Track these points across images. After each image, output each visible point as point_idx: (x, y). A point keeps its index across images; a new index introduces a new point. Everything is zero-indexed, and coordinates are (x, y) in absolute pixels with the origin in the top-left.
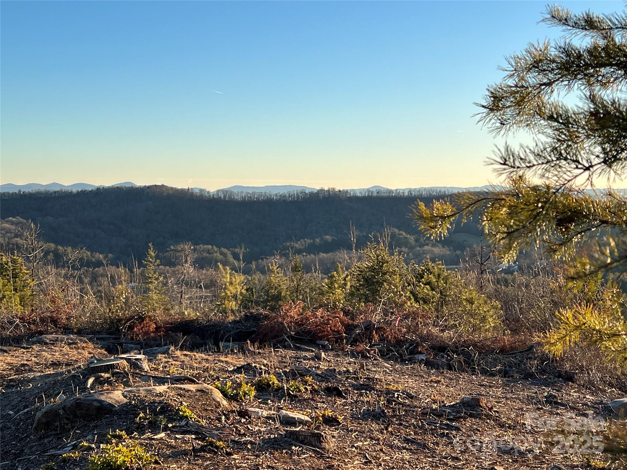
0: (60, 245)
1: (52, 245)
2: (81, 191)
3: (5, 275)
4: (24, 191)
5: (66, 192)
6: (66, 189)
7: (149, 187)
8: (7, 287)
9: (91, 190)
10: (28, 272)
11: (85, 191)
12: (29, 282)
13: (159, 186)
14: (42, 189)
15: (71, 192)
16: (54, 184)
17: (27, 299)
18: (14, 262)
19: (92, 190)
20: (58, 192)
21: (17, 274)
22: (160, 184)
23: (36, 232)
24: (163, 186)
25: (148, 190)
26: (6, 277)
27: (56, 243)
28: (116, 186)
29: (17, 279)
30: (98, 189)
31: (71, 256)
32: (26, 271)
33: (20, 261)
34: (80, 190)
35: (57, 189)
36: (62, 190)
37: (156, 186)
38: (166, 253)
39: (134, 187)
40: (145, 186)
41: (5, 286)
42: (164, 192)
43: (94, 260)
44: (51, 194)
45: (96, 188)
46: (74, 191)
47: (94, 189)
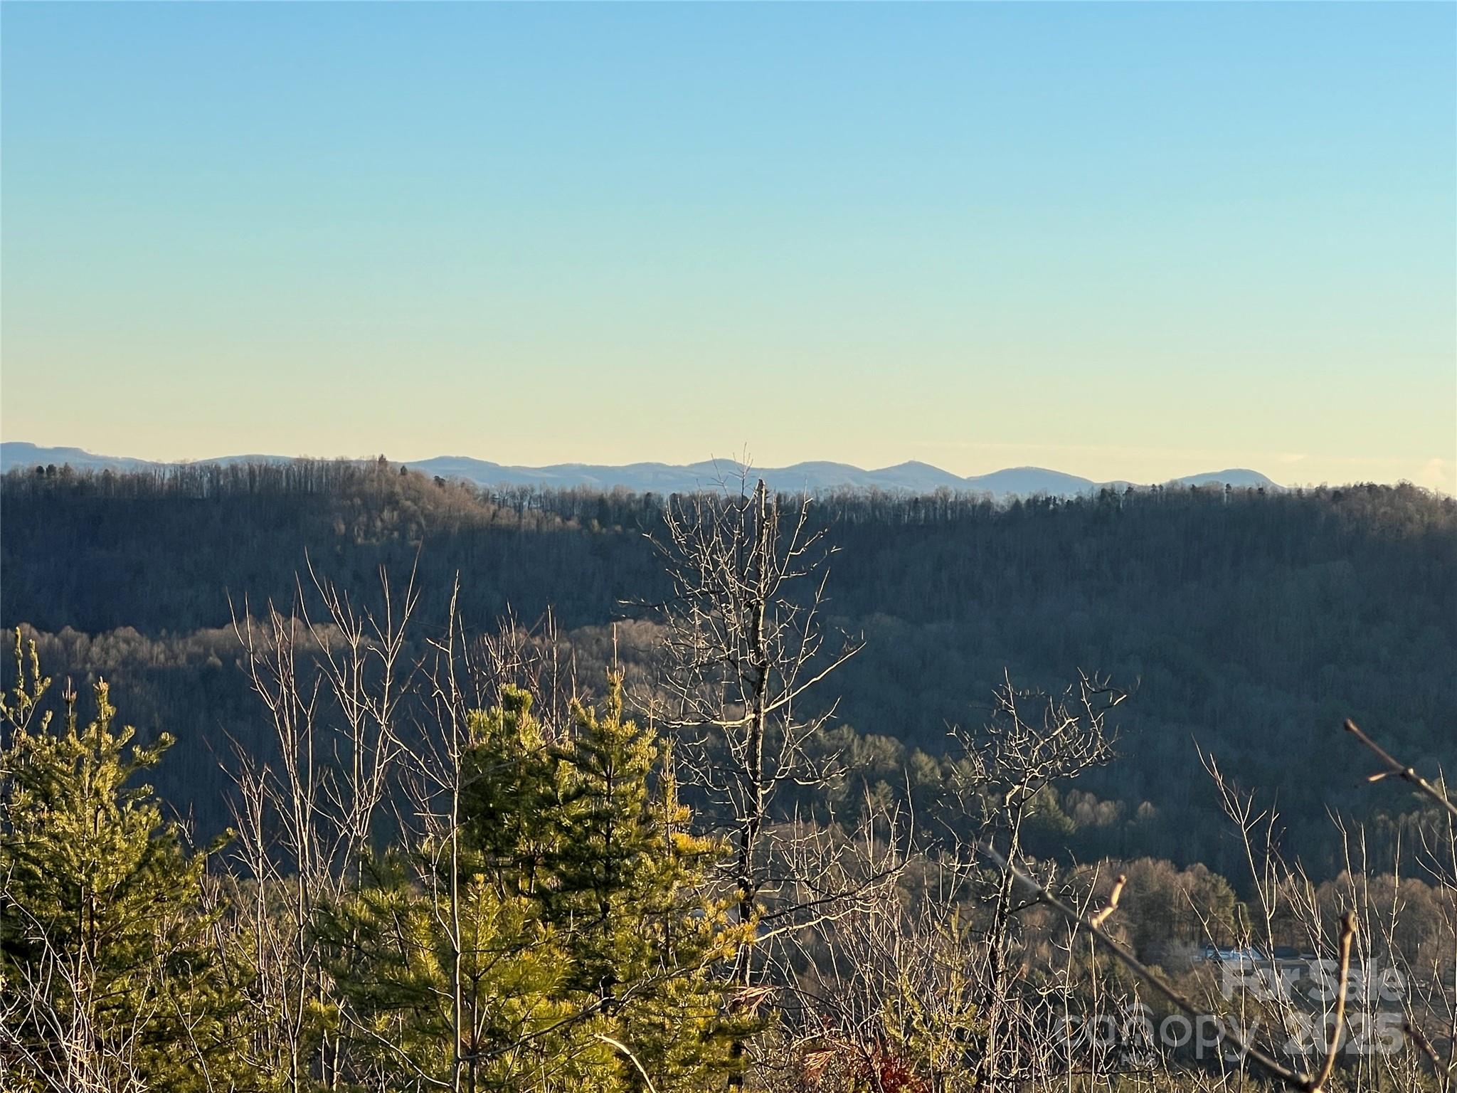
0: (923, 751)
1: (888, 746)
2: (1032, 503)
3: (529, 861)
4: (781, 490)
5: (964, 504)
6: (965, 491)
7: (1338, 495)
8: (525, 955)
9: (1073, 497)
10: (703, 844)
11: (1048, 499)
12: (705, 927)
13: (1387, 488)
14: (861, 490)
15: (987, 506)
16: (913, 467)
17: (685, 1063)
18: (603, 760)
19: (1080, 498)
20: (929, 502)
21: (614, 855)
22: (1393, 483)
23: (781, 549)
24: (1405, 490)
25: (1335, 508)
26: (538, 870)
27: (909, 734)
28: (1188, 485)
29: (615, 899)
30: (1107, 495)
31: (1025, 751)
32: (683, 840)
33: (644, 753)
34: (1024, 497)
35: (927, 490)
36: (946, 496)
37: (1371, 487)
38: (1409, 813)
39: (1269, 490)
40: (1321, 490)
41: (515, 948)
42: (1410, 519)
43: (1070, 824)
44: (898, 509)
45: (1097, 490)
46: (1000, 499)
47: (1087, 495)
